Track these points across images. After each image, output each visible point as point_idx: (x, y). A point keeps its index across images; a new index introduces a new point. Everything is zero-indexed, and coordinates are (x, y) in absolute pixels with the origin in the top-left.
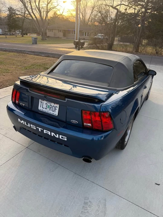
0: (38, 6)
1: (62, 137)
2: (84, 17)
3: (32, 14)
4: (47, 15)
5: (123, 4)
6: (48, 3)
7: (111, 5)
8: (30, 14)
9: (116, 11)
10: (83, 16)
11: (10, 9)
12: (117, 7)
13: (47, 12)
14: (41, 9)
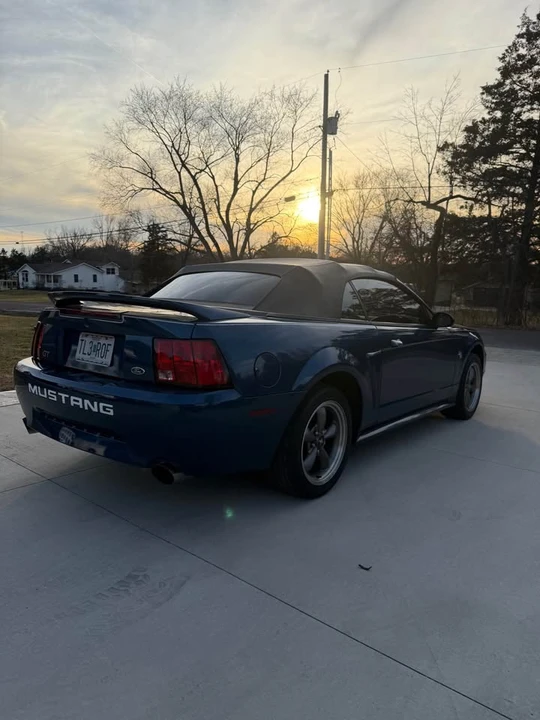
0: (225, 218)
1: (104, 408)
2: (357, 242)
3: (208, 239)
4: (247, 240)
5: (459, 196)
6: (252, 210)
7: (422, 199)
8: (201, 238)
9: (438, 214)
10: (354, 239)
11: (154, 229)
12: (440, 205)
13: (249, 231)
14: (231, 224)
